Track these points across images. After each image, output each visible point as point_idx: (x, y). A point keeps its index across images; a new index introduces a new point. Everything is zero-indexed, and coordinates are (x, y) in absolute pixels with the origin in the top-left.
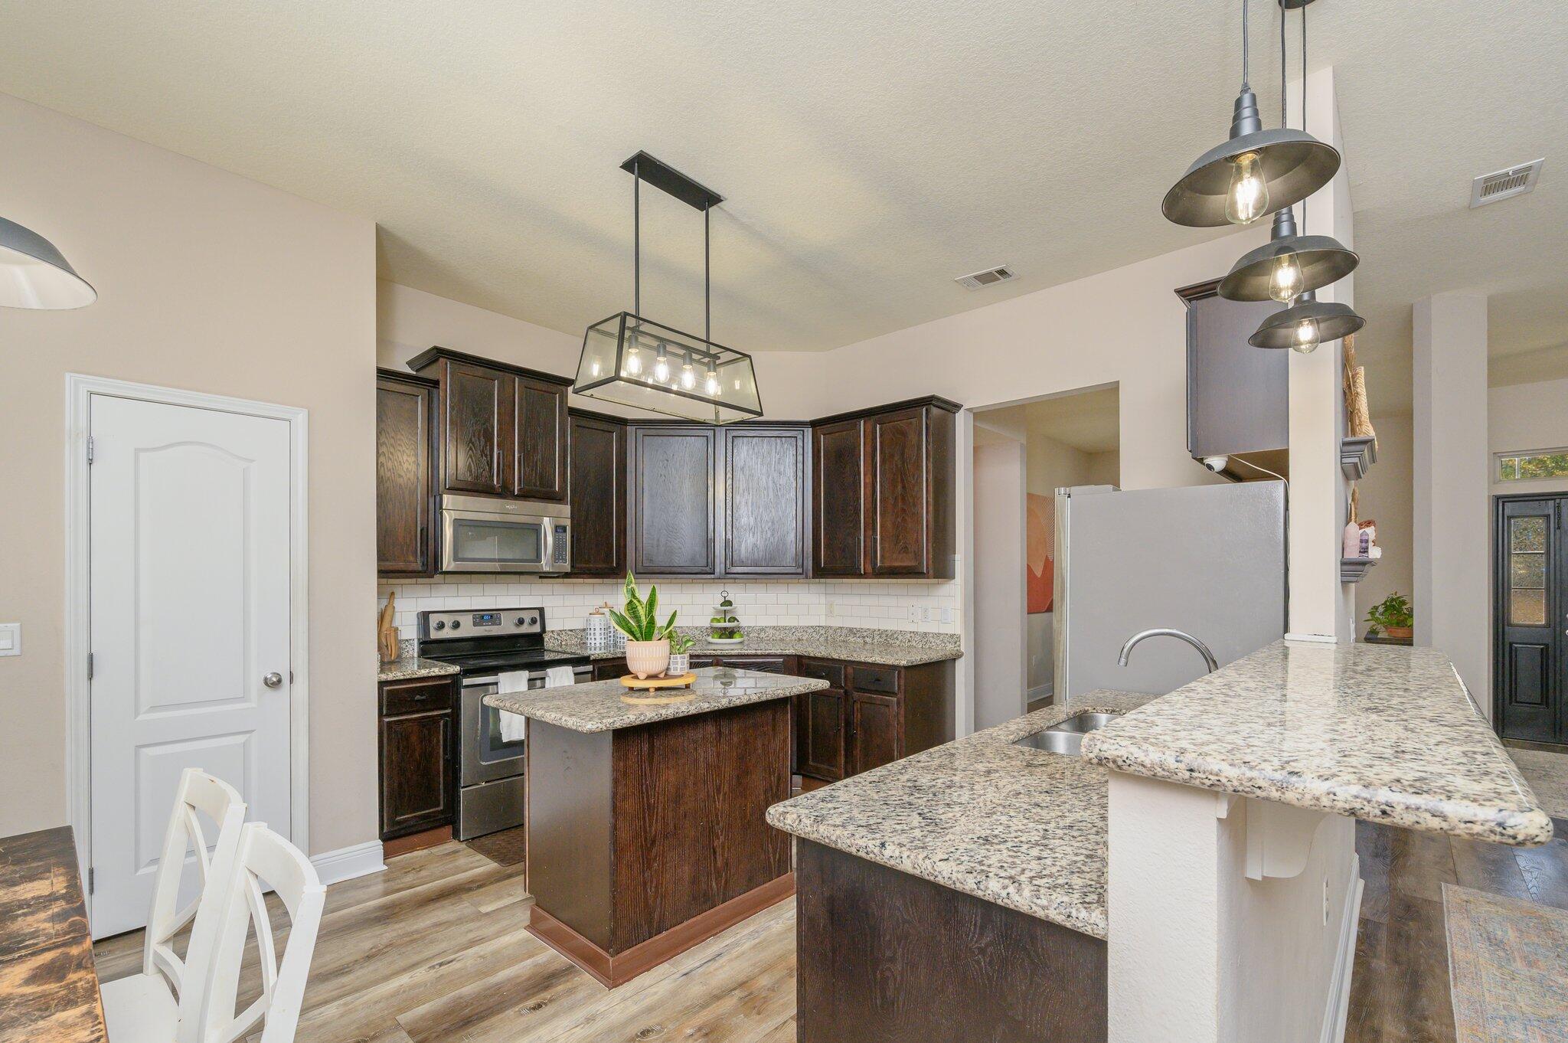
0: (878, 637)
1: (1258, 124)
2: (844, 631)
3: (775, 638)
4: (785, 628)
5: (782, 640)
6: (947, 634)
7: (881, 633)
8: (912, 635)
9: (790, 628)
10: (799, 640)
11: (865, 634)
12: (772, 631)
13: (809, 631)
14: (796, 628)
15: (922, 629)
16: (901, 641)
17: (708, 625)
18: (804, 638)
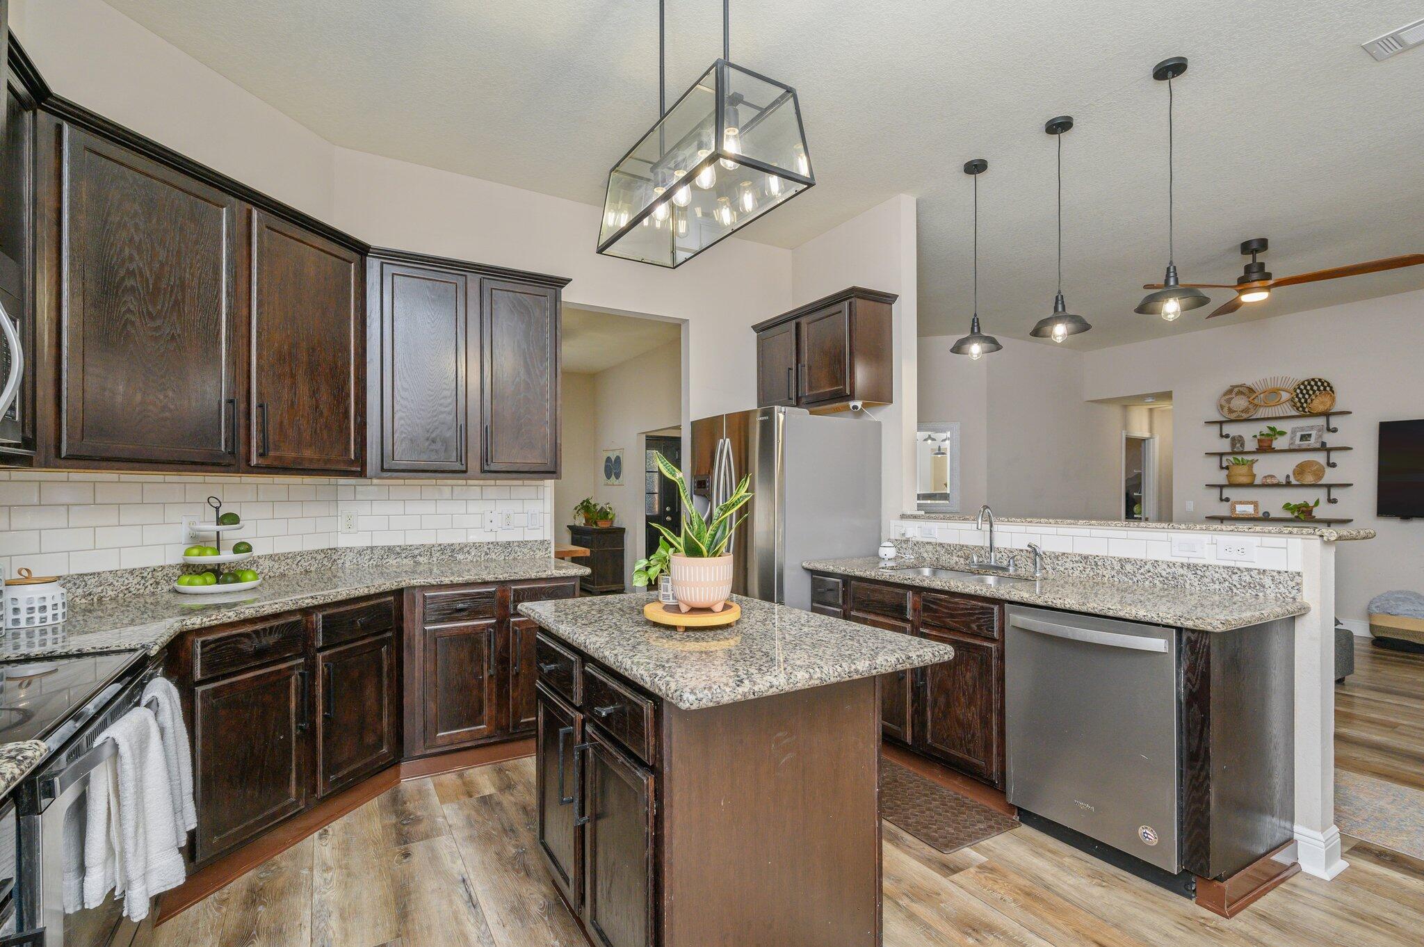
0: (438, 554)
1: (1176, 281)
2: (377, 553)
3: (272, 575)
4: (286, 556)
5: (283, 575)
6: (536, 541)
7: (443, 549)
8: (491, 546)
9: (294, 556)
10: (306, 571)
11: (417, 552)
12: (268, 563)
13: (319, 557)
14: (301, 554)
15: (503, 537)
16: (475, 555)
17: (180, 561)
18: (312, 569)
